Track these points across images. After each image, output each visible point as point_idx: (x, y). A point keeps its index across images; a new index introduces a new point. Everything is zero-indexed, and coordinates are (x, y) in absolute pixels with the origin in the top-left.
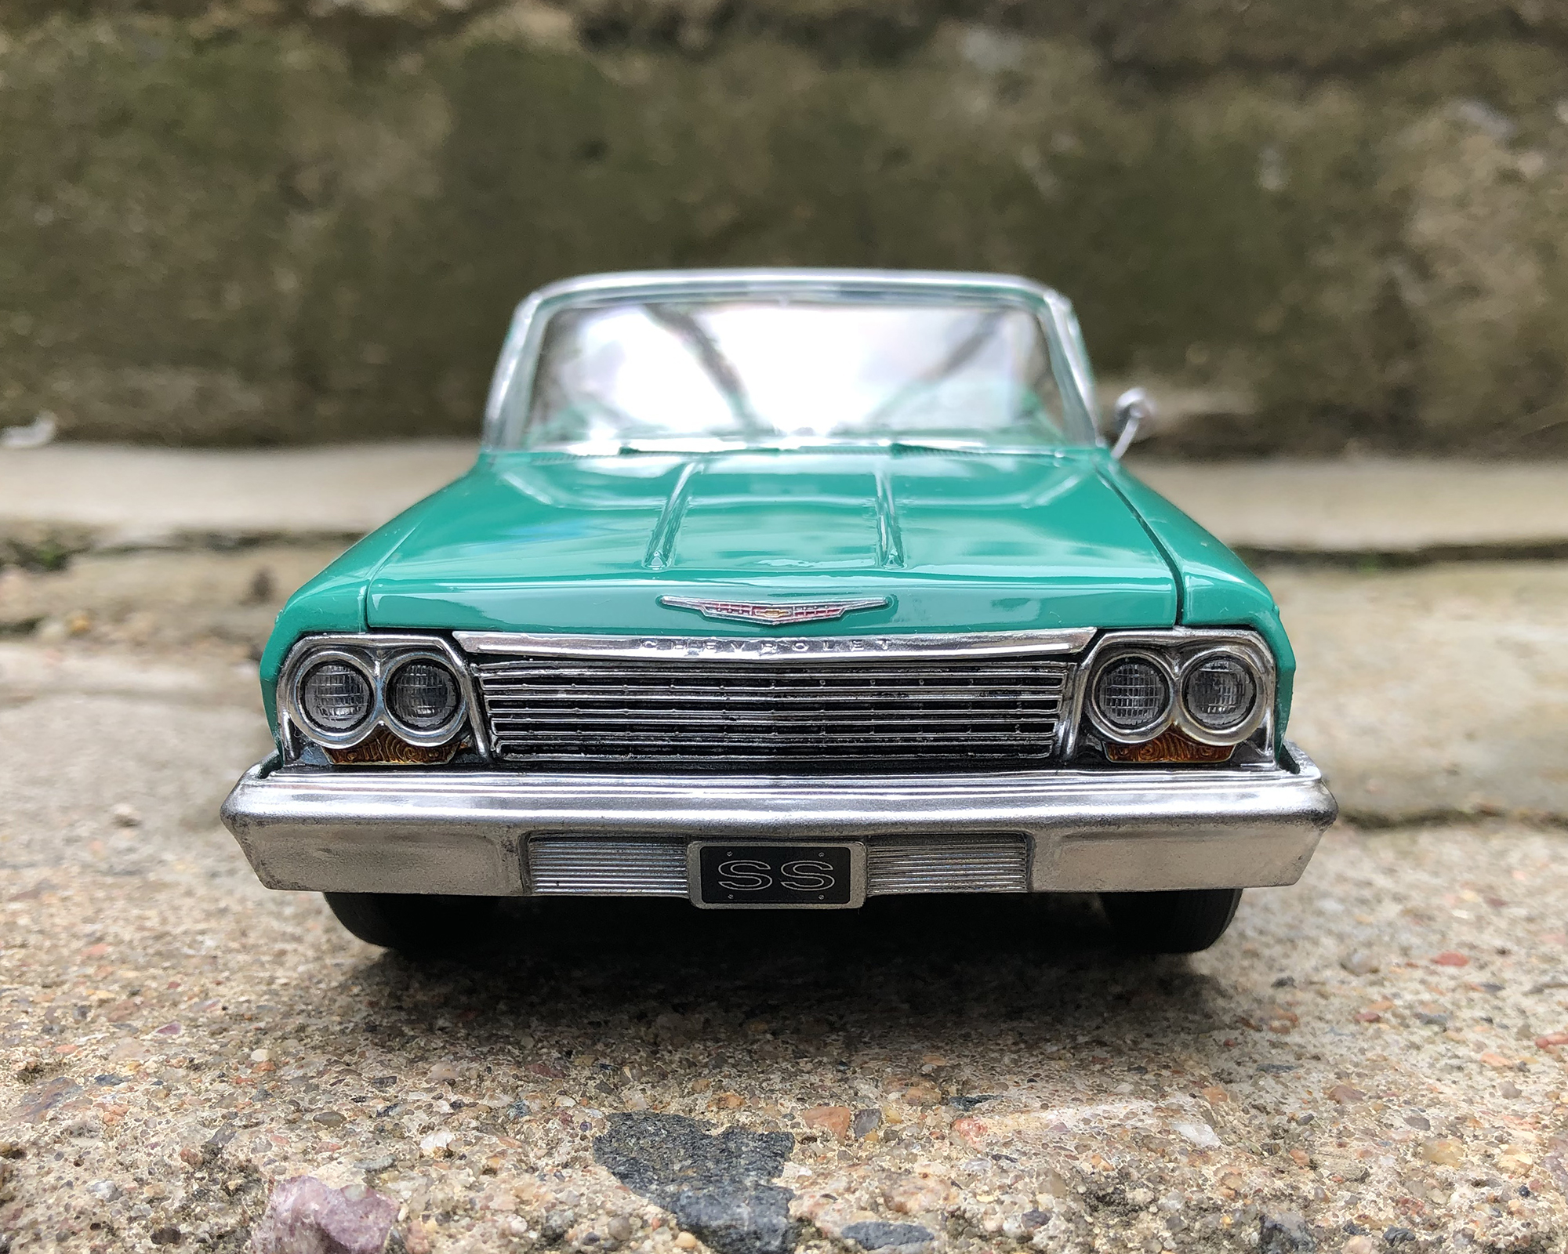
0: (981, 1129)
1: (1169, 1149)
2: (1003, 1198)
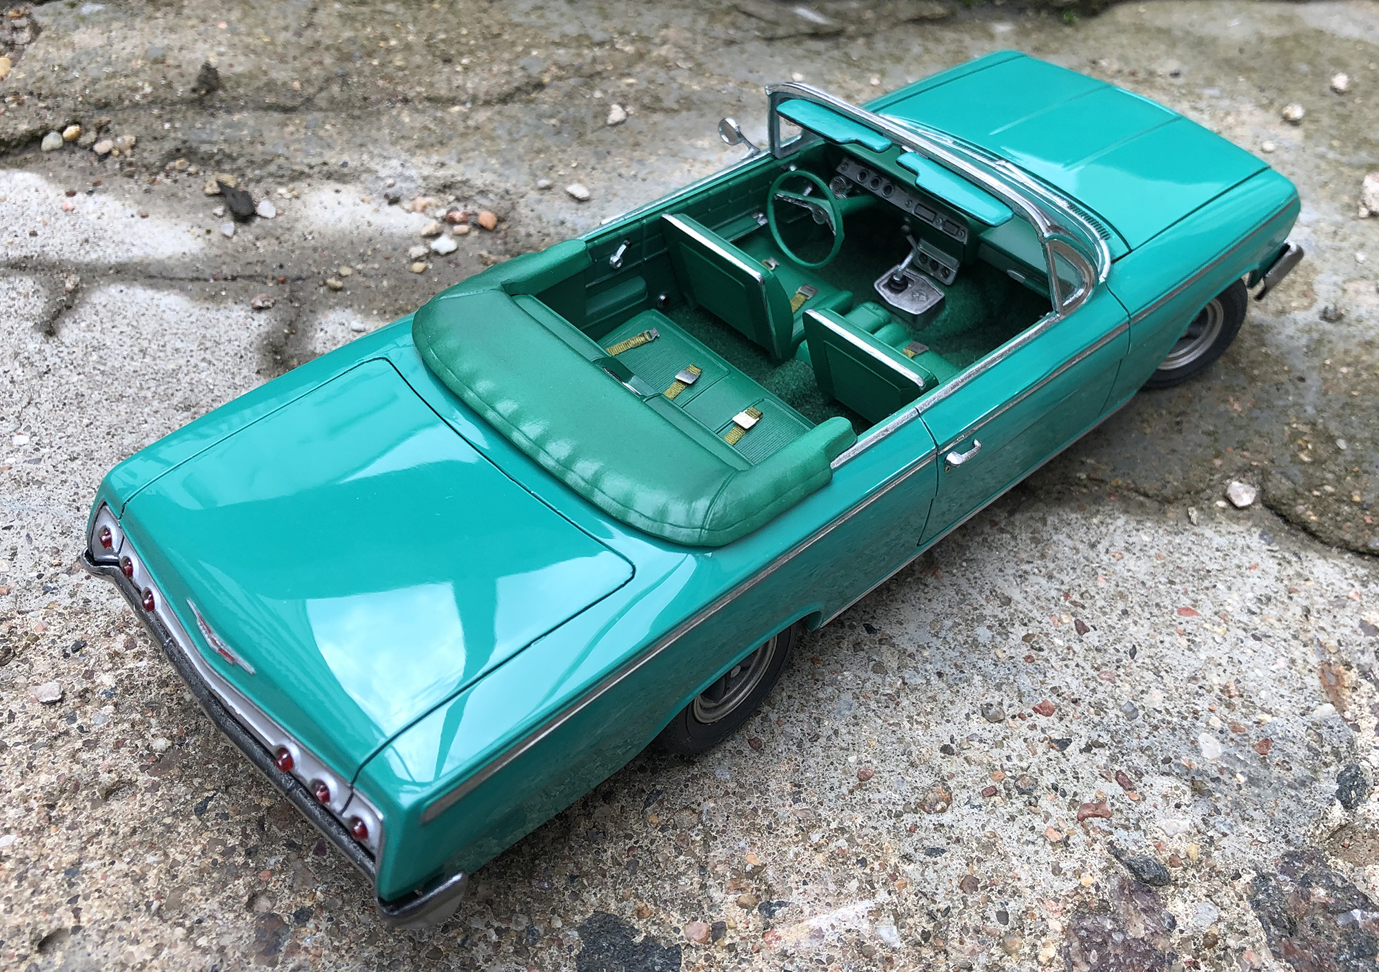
0: (779, 938)
1: (874, 957)
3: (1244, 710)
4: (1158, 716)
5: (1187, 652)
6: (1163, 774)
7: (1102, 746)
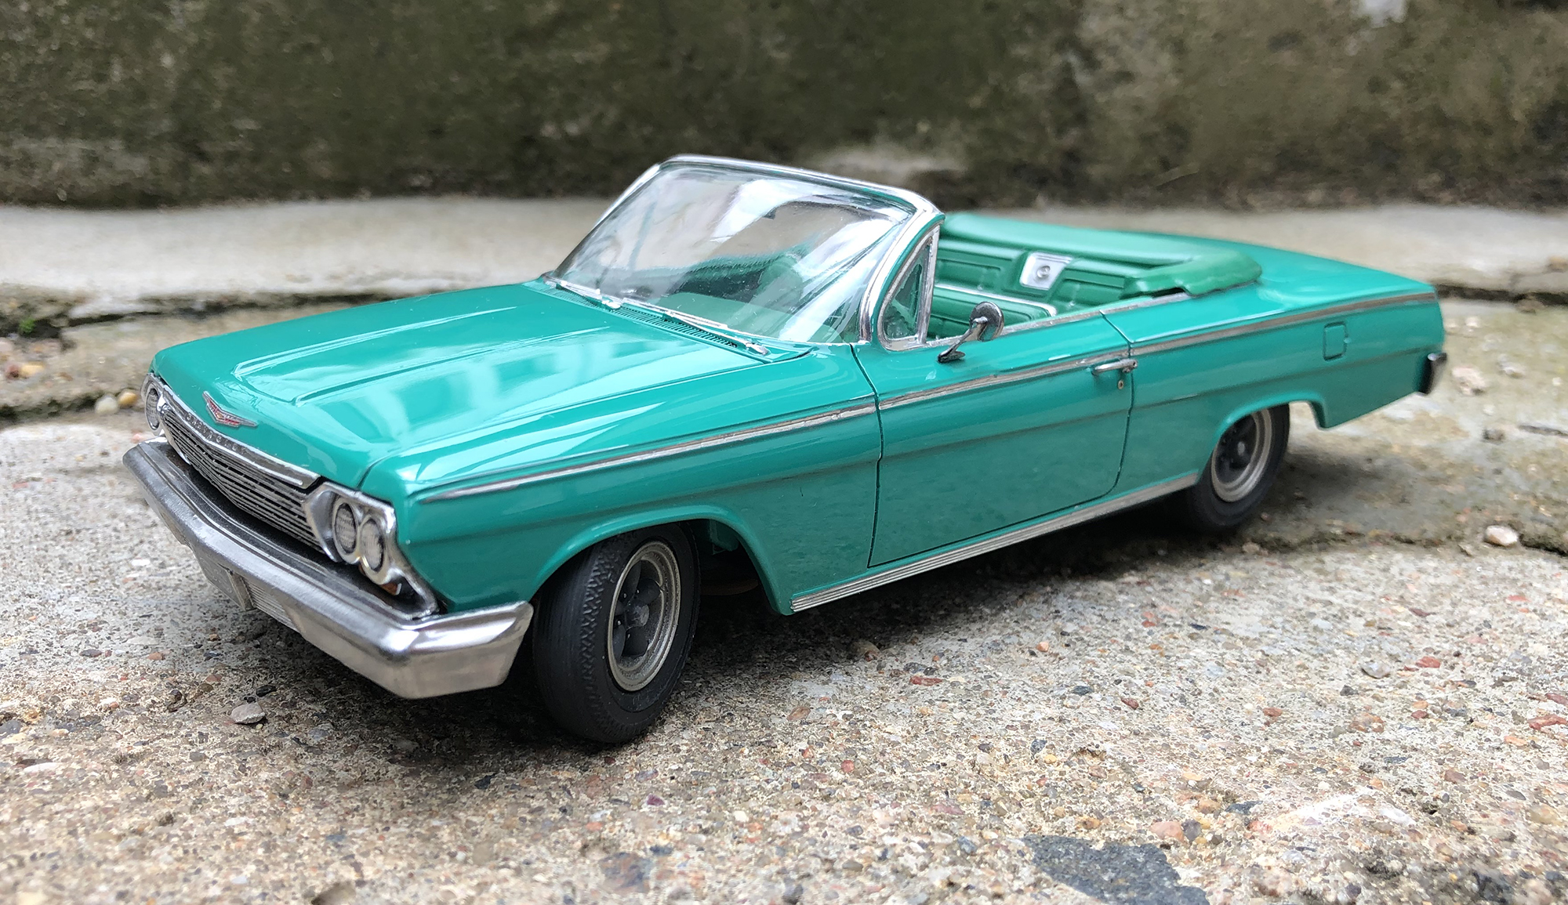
0: (1268, 828)
1: (1394, 830)
2: (1326, 878)
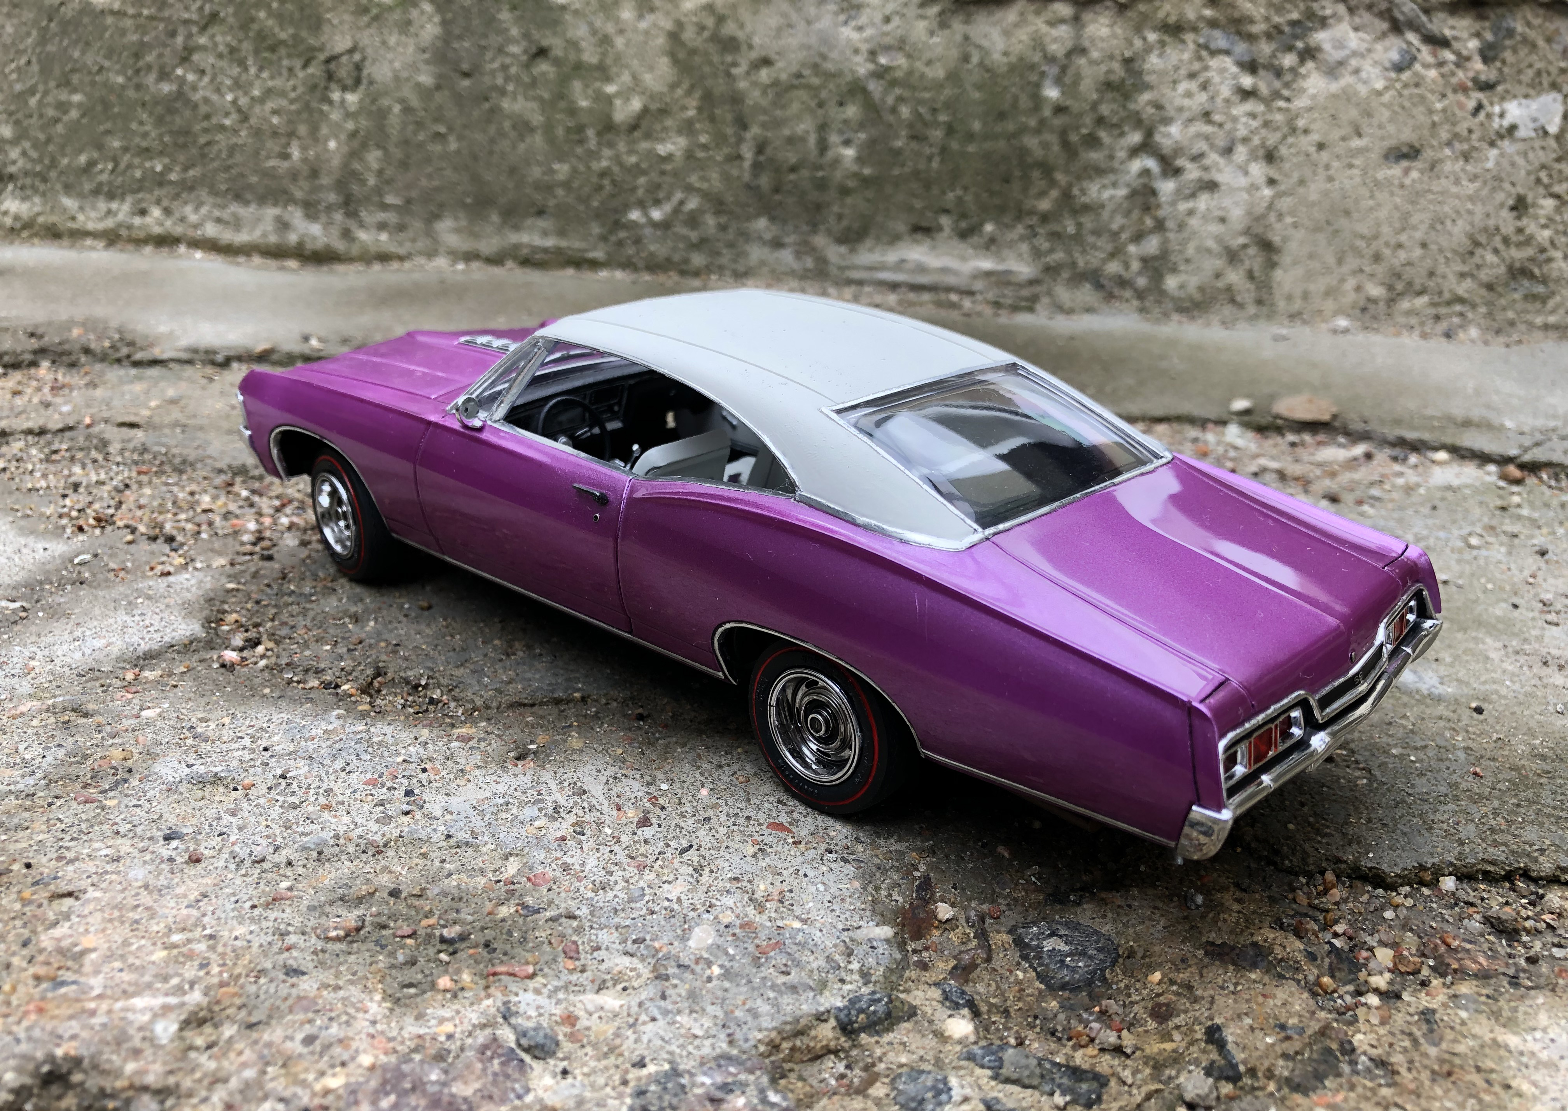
3: (773, 915)
4: (666, 904)
5: (749, 859)
6: (626, 953)
7: (574, 917)
